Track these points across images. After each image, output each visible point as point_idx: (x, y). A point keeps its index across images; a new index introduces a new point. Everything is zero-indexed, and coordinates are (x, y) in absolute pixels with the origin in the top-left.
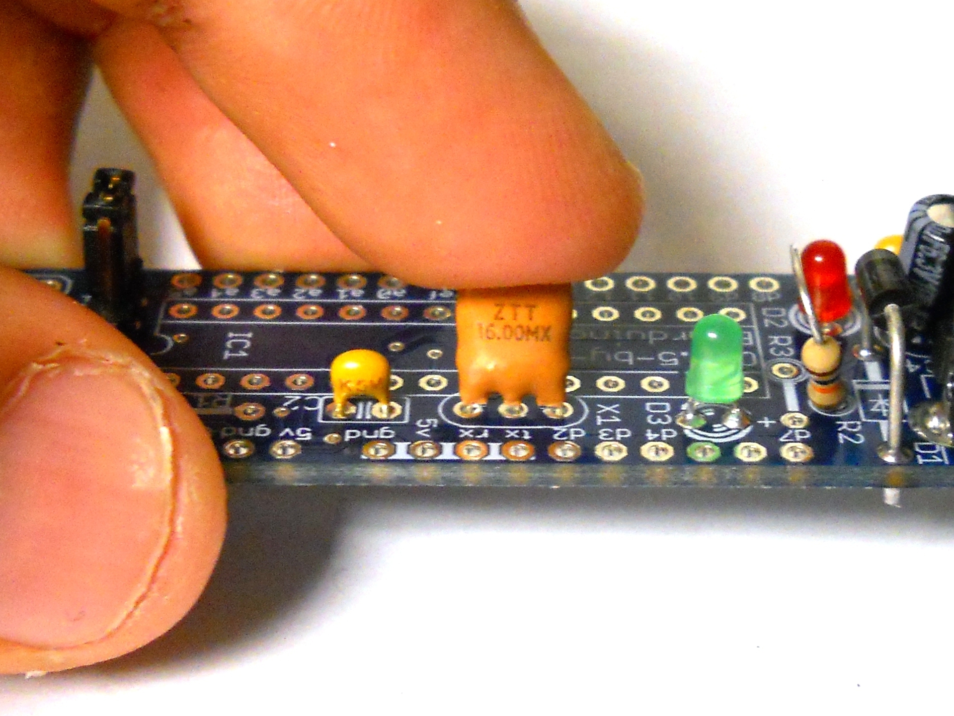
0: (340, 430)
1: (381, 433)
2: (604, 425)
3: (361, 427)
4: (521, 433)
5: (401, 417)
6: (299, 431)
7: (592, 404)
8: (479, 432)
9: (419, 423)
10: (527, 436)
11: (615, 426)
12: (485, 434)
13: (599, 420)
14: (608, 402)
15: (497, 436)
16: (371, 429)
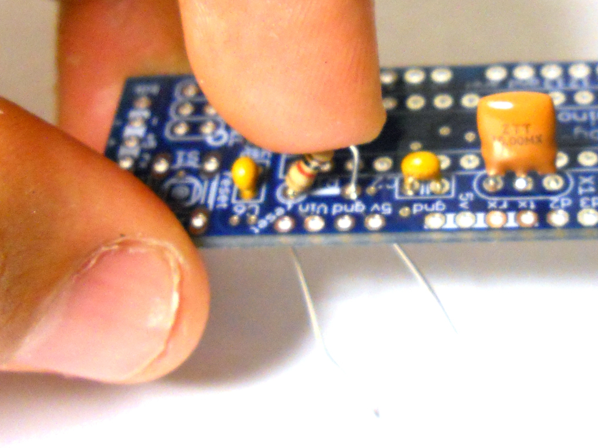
0: (409, 203)
1: (437, 206)
2: (585, 195)
3: (423, 202)
4: (528, 204)
5: (449, 193)
6: (383, 207)
7: (576, 177)
8: (500, 203)
9: (461, 197)
10: (532, 206)
11: (590, 195)
12: (505, 206)
13: (581, 191)
14: (586, 175)
15: (514, 207)
16: (430, 203)
